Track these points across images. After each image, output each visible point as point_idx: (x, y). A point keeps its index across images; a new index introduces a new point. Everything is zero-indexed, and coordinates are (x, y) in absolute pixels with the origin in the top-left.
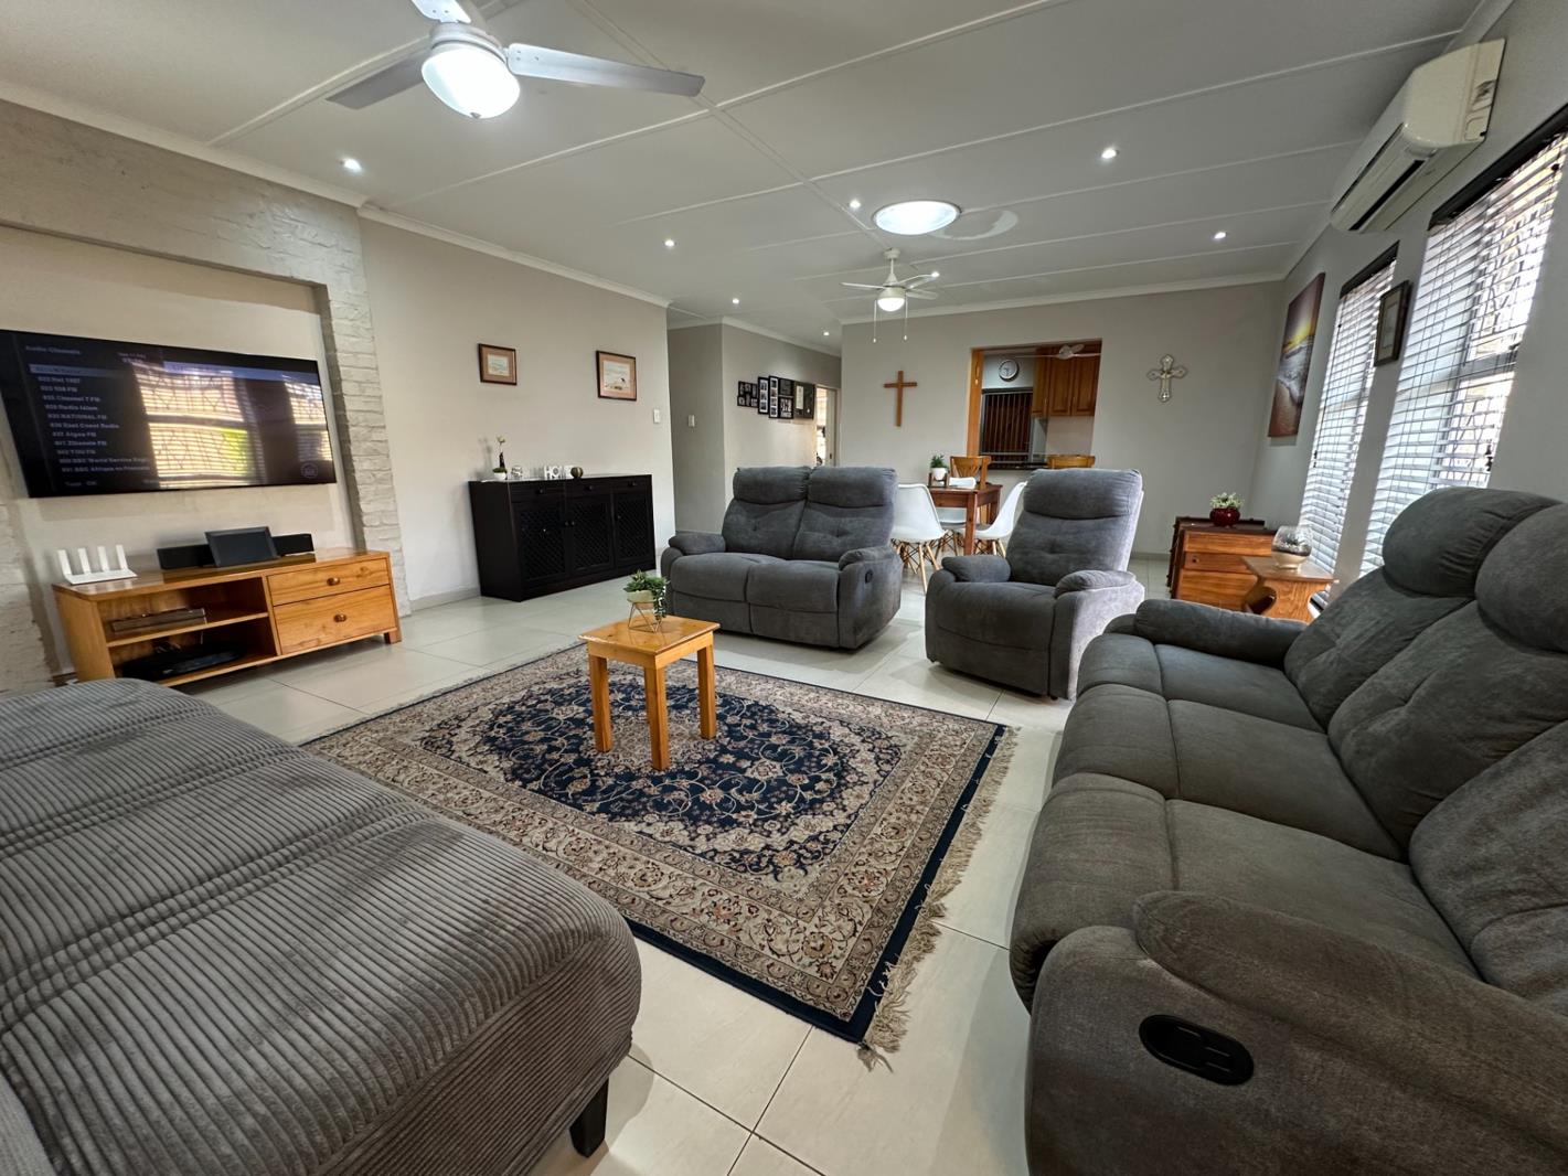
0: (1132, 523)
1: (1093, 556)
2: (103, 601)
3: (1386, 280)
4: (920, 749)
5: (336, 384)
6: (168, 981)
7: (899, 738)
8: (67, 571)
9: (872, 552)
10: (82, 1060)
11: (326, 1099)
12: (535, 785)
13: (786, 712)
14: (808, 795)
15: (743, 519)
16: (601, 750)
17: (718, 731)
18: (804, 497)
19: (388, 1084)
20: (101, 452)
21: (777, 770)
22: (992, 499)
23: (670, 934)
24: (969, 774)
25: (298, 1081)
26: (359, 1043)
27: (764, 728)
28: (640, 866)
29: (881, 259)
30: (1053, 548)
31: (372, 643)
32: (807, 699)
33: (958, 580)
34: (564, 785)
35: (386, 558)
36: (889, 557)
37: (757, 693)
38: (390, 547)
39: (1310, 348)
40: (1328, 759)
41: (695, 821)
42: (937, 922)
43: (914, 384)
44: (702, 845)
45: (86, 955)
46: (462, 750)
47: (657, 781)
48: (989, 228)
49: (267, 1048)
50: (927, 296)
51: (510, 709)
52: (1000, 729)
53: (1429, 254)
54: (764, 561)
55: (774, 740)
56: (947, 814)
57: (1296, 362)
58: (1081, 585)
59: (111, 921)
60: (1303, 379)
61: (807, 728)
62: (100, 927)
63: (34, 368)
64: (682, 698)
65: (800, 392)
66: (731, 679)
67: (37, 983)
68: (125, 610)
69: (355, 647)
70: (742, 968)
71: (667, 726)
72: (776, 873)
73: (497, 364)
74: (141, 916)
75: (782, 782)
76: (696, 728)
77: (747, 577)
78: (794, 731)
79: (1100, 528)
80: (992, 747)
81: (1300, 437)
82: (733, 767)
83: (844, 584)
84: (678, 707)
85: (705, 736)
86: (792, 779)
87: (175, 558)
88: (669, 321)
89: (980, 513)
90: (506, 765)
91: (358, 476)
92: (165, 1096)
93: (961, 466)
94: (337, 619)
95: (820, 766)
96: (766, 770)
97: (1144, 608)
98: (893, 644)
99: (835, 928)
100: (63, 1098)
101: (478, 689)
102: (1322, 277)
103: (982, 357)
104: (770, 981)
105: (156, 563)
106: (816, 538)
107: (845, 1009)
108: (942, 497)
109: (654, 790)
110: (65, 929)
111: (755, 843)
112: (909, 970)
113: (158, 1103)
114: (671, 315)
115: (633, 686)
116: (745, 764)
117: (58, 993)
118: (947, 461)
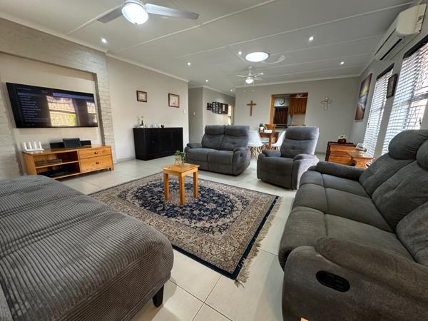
0: (316, 142)
1: (305, 150)
2: (35, 156)
3: (390, 74)
4: (254, 202)
5: (98, 100)
6: (42, 250)
7: (249, 199)
8: (26, 148)
9: (242, 148)
10: (16, 270)
11: (83, 283)
12: (148, 208)
13: (217, 191)
14: (223, 213)
15: (207, 139)
16: (166, 199)
17: (199, 195)
18: (224, 133)
19: (100, 280)
20: (36, 117)
21: (215, 206)
22: (276, 136)
23: (183, 248)
24: (268, 209)
25: (75, 278)
26: (93, 269)
27: (211, 195)
28: (175, 230)
29: (247, 69)
30: (293, 148)
31: (106, 170)
32: (223, 188)
33: (266, 156)
34: (156, 208)
35: (110, 147)
36: (247, 150)
37: (210, 186)
38: (112, 145)
39: (367, 95)
40: (372, 205)
41: (191, 219)
42: (258, 248)
43: (255, 104)
44: (193, 225)
45: (21, 243)
46: (129, 198)
47: (181, 208)
48: (277, 60)
49: (67, 269)
50: (259, 79)
51: (142, 188)
52: (277, 197)
53: (403, 66)
54: (213, 150)
55: (214, 198)
56: (262, 219)
57: (363, 98)
58: (301, 158)
59: (28, 235)
60: (365, 103)
61: (224, 195)
62: (25, 236)
63: (19, 93)
64: (189, 187)
65: (224, 106)
66: (202, 182)
67: (7, 250)
68: (41, 159)
69: (102, 171)
70: (203, 258)
71: (184, 193)
72: (213, 233)
73: (142, 96)
74: (36, 234)
75: (216, 209)
76: (192, 194)
77: (208, 155)
78: (219, 196)
79: (307, 143)
80: (275, 202)
81: (364, 119)
82: (202, 205)
83: (235, 157)
84: (188, 189)
85: (195, 197)
86: (218, 208)
87: (55, 145)
88: (189, 86)
89: (273, 139)
90: (140, 202)
91: (104, 125)
92: (38, 280)
93: (268, 127)
94: (97, 163)
95: (226, 206)
96: (212, 206)
97: (319, 164)
98: (248, 174)
99: (229, 248)
100: (11, 280)
101: (134, 183)
102: (371, 74)
103: (275, 97)
104: (210, 262)
105: (49, 147)
106: (227, 145)
107: (231, 270)
108: (262, 135)
109: (180, 210)
110: (16, 236)
111: (208, 225)
112: (250, 261)
113: (36, 282)
114: (189, 84)
115: (176, 183)
116: (206, 204)
117: (12, 252)
118: (264, 125)
